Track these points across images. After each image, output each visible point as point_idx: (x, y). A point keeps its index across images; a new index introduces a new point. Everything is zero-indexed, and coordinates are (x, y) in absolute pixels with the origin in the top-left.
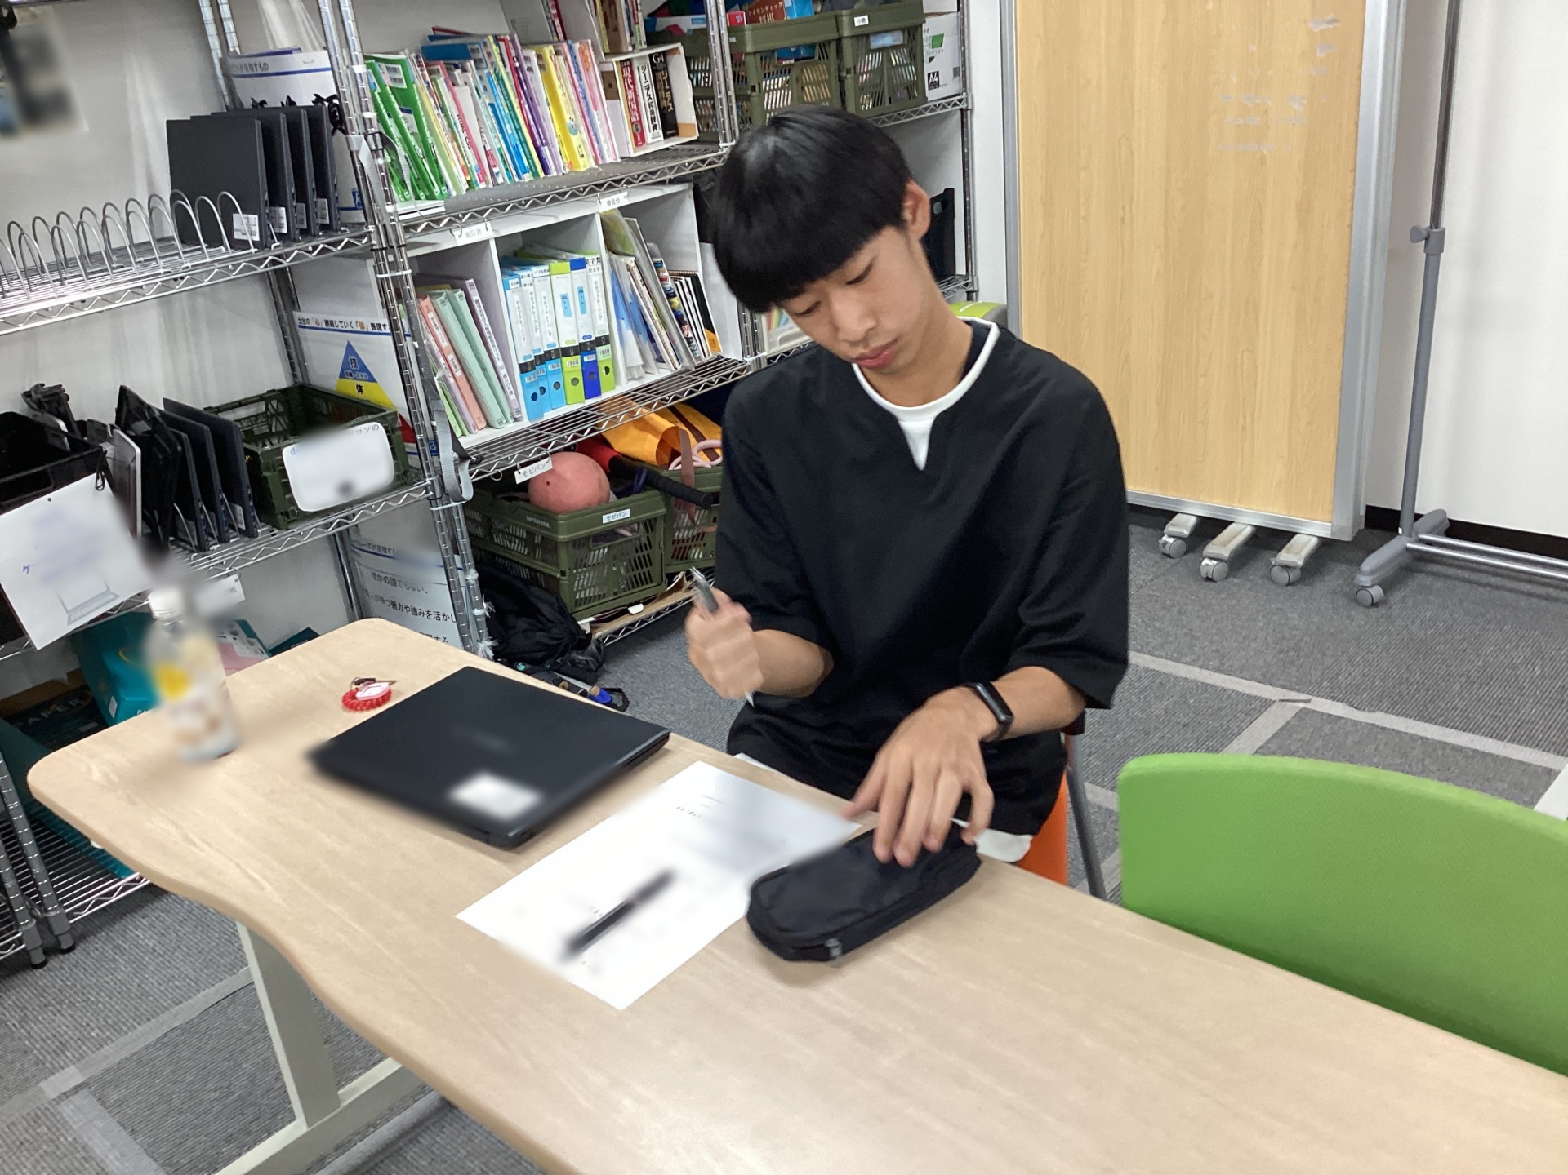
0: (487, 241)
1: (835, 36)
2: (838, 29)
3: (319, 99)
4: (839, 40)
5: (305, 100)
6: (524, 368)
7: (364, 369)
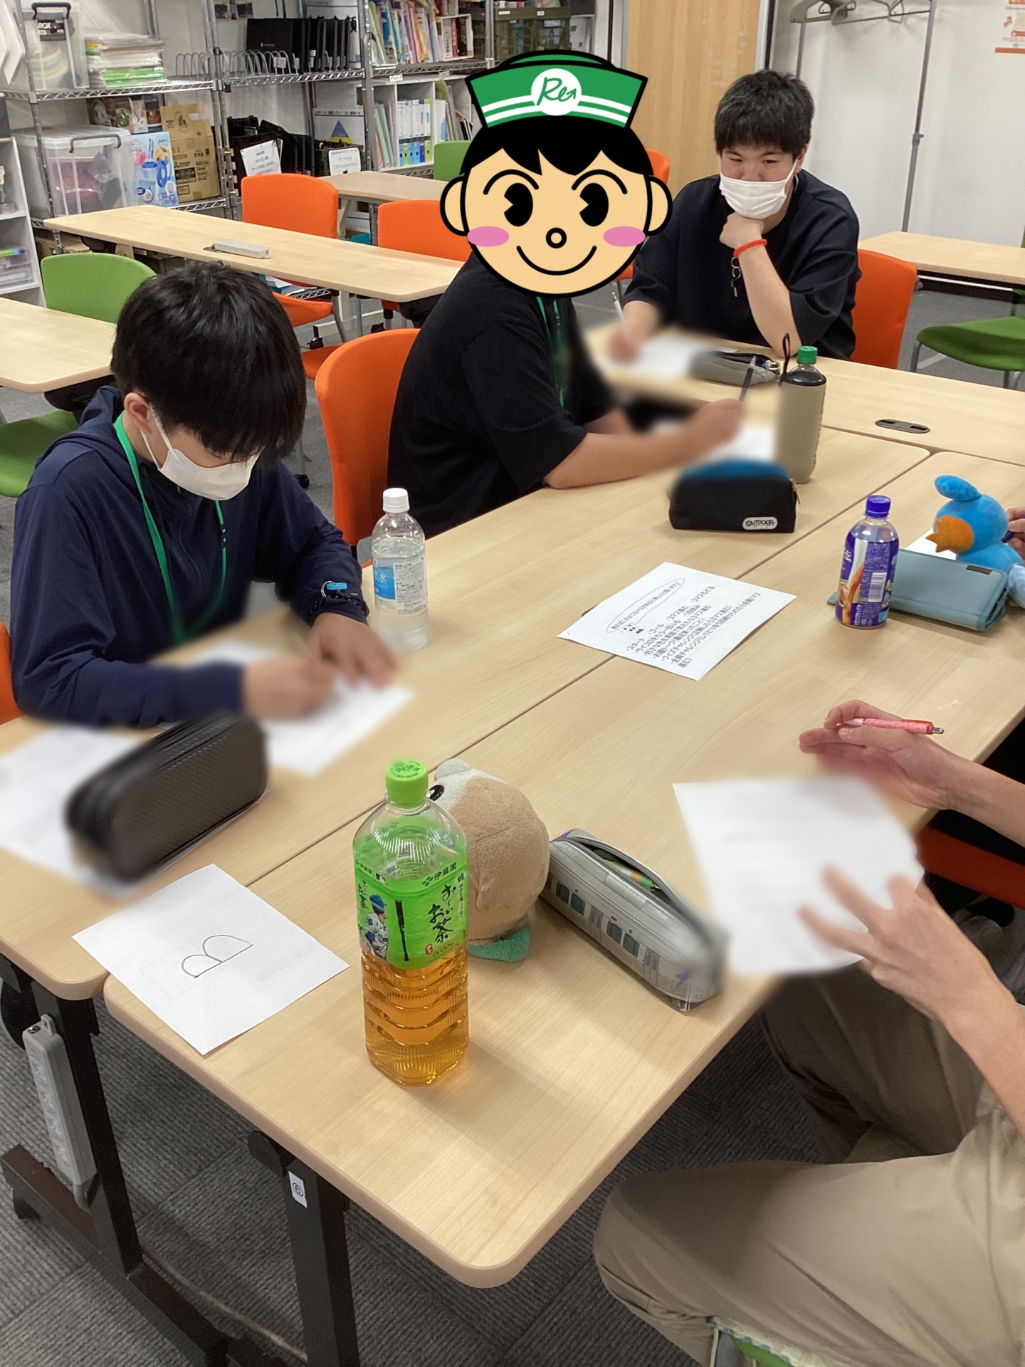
0: (393, 86)
5: (342, 17)
6: (402, 141)
7: (344, 132)
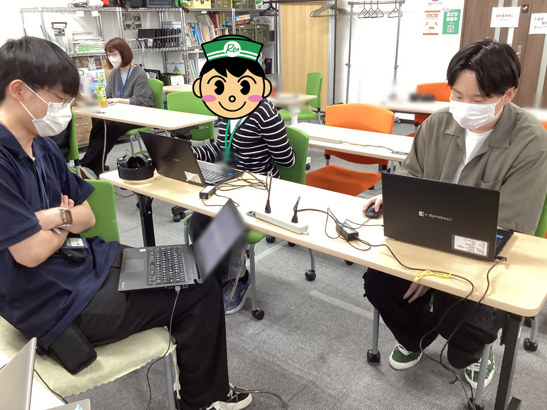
0: (197, 53)
1: (253, 28)
2: (254, 27)
3: (178, 29)
4: (254, 30)
7: (178, 69)
